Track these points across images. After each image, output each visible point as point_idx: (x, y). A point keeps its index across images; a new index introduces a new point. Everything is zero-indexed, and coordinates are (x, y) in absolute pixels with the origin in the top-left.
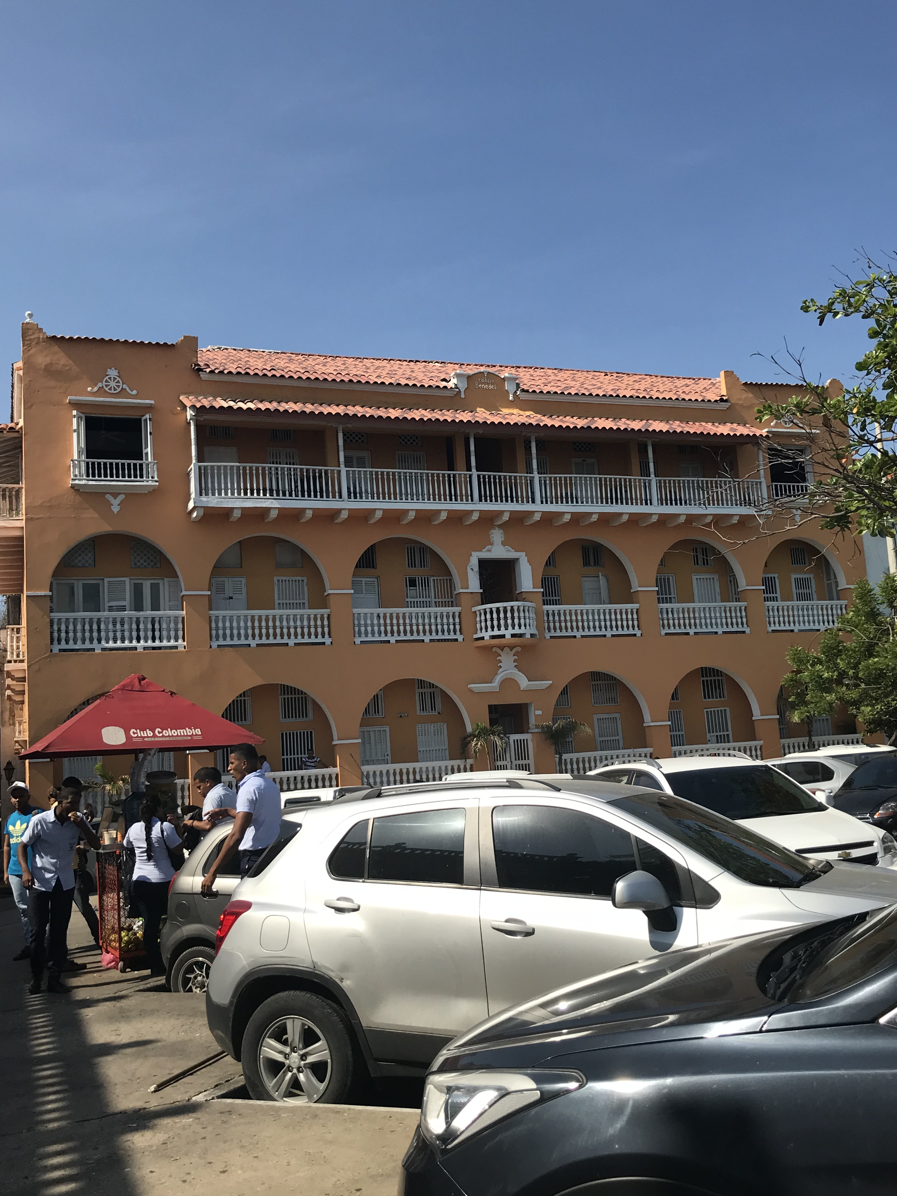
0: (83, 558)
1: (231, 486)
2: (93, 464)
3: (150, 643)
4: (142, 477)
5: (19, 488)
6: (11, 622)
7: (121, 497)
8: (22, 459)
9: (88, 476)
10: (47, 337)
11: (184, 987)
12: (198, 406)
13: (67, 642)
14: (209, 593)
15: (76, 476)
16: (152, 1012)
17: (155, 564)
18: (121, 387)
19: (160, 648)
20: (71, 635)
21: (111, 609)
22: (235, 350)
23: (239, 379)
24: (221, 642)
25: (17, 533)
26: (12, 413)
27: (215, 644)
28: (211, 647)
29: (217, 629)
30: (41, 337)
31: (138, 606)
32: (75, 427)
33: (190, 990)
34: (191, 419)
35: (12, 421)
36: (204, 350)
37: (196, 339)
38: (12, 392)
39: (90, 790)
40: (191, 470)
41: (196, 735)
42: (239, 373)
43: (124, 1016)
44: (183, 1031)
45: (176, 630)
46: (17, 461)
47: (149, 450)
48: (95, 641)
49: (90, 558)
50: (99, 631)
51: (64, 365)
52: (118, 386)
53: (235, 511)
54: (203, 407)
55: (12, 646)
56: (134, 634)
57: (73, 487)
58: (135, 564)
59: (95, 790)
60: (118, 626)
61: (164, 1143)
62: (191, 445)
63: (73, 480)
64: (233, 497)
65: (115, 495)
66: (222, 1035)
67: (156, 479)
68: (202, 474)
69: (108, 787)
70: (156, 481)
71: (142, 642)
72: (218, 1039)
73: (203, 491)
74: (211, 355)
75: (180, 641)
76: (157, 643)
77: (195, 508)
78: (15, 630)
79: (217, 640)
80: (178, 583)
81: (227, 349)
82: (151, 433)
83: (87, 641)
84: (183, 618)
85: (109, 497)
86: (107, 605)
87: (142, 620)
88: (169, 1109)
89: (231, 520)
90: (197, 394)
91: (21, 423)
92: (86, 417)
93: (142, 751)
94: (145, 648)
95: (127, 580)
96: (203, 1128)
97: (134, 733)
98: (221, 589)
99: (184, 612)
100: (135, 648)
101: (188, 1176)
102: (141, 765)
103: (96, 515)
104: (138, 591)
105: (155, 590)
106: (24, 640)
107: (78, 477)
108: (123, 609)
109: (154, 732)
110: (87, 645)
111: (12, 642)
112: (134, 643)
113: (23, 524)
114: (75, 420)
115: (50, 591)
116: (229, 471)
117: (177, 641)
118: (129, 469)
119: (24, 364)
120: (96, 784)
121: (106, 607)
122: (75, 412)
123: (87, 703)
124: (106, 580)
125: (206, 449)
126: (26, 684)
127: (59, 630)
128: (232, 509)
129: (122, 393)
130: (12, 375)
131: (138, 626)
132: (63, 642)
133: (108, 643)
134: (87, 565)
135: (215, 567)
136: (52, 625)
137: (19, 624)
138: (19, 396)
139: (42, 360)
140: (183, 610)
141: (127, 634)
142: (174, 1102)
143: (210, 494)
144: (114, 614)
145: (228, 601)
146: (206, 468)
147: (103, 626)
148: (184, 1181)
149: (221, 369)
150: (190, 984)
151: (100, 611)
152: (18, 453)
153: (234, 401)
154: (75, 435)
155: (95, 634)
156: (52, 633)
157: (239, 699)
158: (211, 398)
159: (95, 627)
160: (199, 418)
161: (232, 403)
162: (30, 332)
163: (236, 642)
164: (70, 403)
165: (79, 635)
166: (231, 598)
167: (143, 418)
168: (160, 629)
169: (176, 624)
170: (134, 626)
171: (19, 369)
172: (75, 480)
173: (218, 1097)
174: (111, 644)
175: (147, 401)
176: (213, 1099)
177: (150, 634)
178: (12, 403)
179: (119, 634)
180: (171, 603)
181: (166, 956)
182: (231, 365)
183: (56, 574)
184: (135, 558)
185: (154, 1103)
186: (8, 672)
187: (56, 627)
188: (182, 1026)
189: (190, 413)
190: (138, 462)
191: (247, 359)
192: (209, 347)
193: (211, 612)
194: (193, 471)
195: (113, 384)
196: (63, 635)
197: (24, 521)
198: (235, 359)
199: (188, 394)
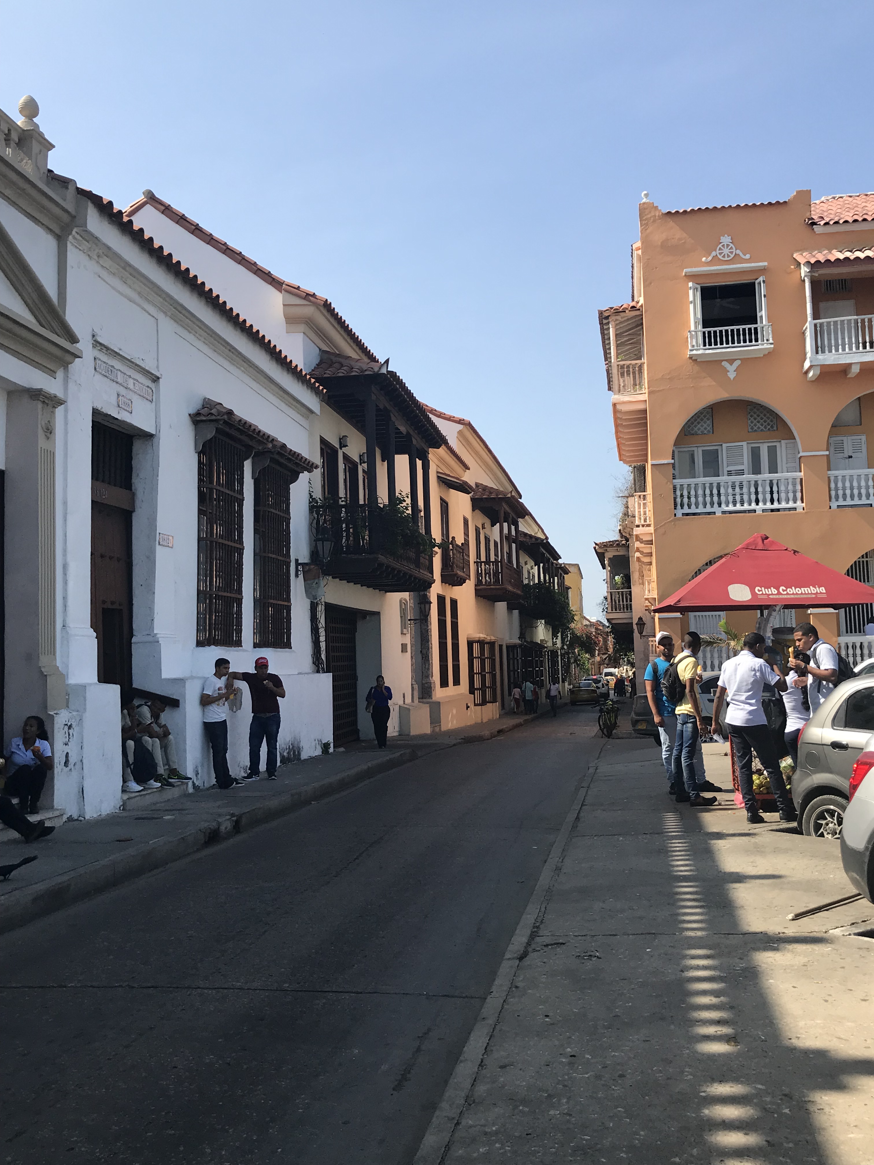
0: (702, 426)
1: (849, 341)
2: (709, 332)
3: (769, 506)
4: (756, 340)
5: (641, 363)
6: (637, 490)
7: (737, 363)
8: (643, 334)
9: (705, 345)
10: (662, 214)
11: (816, 831)
12: (812, 262)
13: (689, 506)
14: (827, 453)
15: (693, 346)
16: (786, 851)
17: (772, 427)
18: (734, 253)
19: (778, 510)
20: (693, 500)
21: (730, 473)
22: (850, 197)
23: (856, 227)
24: (841, 502)
25: (641, 407)
26: (633, 292)
27: (834, 505)
28: (830, 508)
29: (837, 489)
30: (657, 215)
31: (756, 469)
32: (691, 298)
33: (822, 835)
34: (805, 276)
35: (633, 300)
36: (817, 202)
37: (809, 192)
38: (632, 272)
39: (715, 645)
40: (806, 328)
41: (821, 593)
42: (855, 221)
43: (759, 850)
44: (817, 871)
45: (794, 492)
46: (639, 338)
47: (763, 313)
48: (716, 505)
49: (708, 425)
50: (719, 495)
51: (680, 239)
52: (731, 253)
53: (853, 367)
54: (818, 262)
55: (639, 512)
56: (753, 497)
57: (691, 358)
58: (752, 428)
59: (721, 645)
60: (737, 489)
61: (804, 965)
62: (806, 303)
63: (691, 350)
64: (851, 352)
65: (731, 362)
66: (858, 877)
67: (771, 341)
68: (818, 331)
69: (732, 643)
70: (771, 344)
71: (761, 504)
72: (854, 881)
73: (820, 349)
74: (825, 207)
75: (799, 502)
76: (776, 505)
77: (811, 367)
78: (642, 497)
79: (837, 500)
80: (795, 444)
81: (841, 197)
82: (765, 296)
83: (708, 505)
84: (801, 479)
85: (725, 364)
86: (726, 469)
87: (760, 483)
88: (807, 937)
89: (848, 377)
90: (810, 249)
91: (642, 301)
92: (701, 287)
93: (767, 607)
94: (763, 511)
95: (744, 444)
96: (841, 959)
97: (759, 591)
98: (839, 449)
99: (802, 474)
100: (755, 511)
101: (830, 997)
102: (767, 620)
103: (714, 383)
104: (755, 455)
105: (772, 452)
106: (650, 506)
107: (696, 348)
108: (741, 473)
109: (778, 590)
110: (709, 509)
111: (639, 508)
112: (753, 506)
113: (645, 397)
114: (691, 292)
115: (673, 459)
116: (846, 326)
117: (795, 502)
118: (744, 335)
119: (643, 243)
120: (720, 640)
121: (726, 473)
122: (690, 284)
123: (710, 563)
124: (724, 445)
125: (822, 305)
126: (653, 546)
127: (682, 496)
128: (850, 365)
129: (737, 259)
130: (632, 256)
131: (756, 489)
132: (686, 506)
133: (727, 506)
134: (705, 432)
135: (833, 426)
136: (675, 492)
137: (645, 492)
138: (639, 275)
139: (658, 237)
140: (800, 471)
141: (746, 497)
142: (812, 932)
143: (827, 352)
144: (733, 478)
145: (847, 460)
146: (821, 325)
147: (722, 491)
148: (826, 1001)
149: (836, 219)
150: (822, 830)
151: (719, 476)
152: (639, 330)
153: (851, 251)
154: (691, 306)
155: (716, 499)
156: (675, 499)
157: (861, 560)
158: (826, 252)
159: (715, 491)
160: (813, 274)
161: (848, 254)
162: (647, 211)
163: (856, 502)
164: (685, 275)
165: (700, 499)
166: (850, 457)
167: (757, 282)
168: (778, 491)
169: (794, 485)
170: (753, 490)
171: (638, 249)
172: (693, 350)
173: (855, 934)
174: (731, 508)
175: (761, 264)
176: (850, 935)
177: (768, 496)
178: (633, 283)
179: (738, 498)
180: (789, 465)
181: (797, 801)
182: (847, 214)
183: (678, 442)
184: (752, 422)
185: (792, 930)
186: (637, 536)
187: (678, 493)
188: (816, 866)
189: (804, 270)
190: (753, 326)
191: (864, 204)
192: (823, 199)
193: (829, 472)
194: (808, 330)
195: (726, 251)
196: (686, 500)
197: (647, 395)
198: (851, 206)
199: (801, 250)
